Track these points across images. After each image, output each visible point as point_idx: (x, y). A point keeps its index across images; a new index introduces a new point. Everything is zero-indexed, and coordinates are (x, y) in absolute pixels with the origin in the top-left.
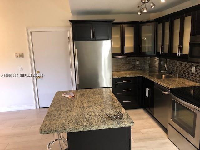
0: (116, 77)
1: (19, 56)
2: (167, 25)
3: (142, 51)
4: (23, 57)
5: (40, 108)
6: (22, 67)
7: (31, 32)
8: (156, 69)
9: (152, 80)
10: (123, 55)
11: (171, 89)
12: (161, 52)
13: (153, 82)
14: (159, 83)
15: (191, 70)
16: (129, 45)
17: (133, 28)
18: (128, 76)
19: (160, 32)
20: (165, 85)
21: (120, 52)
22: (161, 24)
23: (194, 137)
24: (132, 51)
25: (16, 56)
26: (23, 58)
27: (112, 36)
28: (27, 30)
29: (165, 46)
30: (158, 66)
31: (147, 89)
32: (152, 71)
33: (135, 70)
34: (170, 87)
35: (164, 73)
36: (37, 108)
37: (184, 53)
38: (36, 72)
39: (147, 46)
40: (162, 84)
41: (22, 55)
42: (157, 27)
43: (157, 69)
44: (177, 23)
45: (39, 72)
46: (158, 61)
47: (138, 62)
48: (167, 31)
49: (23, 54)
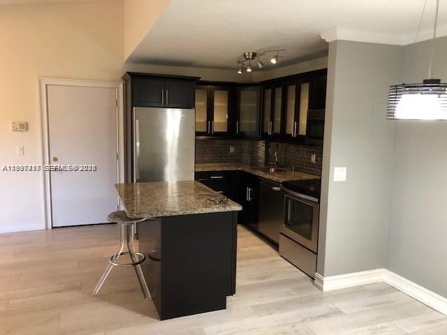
0: (200, 170)
1: (19, 127)
2: (279, 92)
3: (241, 130)
4: (27, 130)
5: (53, 228)
6: (23, 149)
7: (46, 85)
8: (260, 161)
9: (257, 174)
10: (211, 135)
11: (283, 182)
12: (270, 133)
13: (258, 177)
14: (267, 177)
15: (310, 160)
16: (220, 119)
17: (226, 92)
18: (219, 169)
19: (268, 102)
20: (275, 178)
21: (205, 130)
22: (270, 90)
23: (310, 239)
24: (224, 129)
25: (13, 127)
26: (26, 133)
27: (196, 103)
28: (40, 81)
29: (275, 124)
30: (264, 156)
31: (249, 190)
32: (254, 164)
33: (227, 162)
34: (282, 180)
35: (273, 166)
36: (47, 229)
37: (300, 133)
38: (52, 159)
39: (248, 122)
40: (271, 177)
41: (24, 127)
42: (264, 93)
43: (262, 161)
44: (292, 90)
45: (55, 159)
46: (264, 148)
47: (232, 150)
48: (279, 101)
49: (27, 124)
